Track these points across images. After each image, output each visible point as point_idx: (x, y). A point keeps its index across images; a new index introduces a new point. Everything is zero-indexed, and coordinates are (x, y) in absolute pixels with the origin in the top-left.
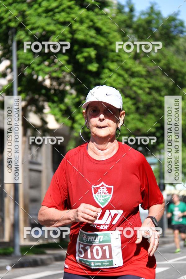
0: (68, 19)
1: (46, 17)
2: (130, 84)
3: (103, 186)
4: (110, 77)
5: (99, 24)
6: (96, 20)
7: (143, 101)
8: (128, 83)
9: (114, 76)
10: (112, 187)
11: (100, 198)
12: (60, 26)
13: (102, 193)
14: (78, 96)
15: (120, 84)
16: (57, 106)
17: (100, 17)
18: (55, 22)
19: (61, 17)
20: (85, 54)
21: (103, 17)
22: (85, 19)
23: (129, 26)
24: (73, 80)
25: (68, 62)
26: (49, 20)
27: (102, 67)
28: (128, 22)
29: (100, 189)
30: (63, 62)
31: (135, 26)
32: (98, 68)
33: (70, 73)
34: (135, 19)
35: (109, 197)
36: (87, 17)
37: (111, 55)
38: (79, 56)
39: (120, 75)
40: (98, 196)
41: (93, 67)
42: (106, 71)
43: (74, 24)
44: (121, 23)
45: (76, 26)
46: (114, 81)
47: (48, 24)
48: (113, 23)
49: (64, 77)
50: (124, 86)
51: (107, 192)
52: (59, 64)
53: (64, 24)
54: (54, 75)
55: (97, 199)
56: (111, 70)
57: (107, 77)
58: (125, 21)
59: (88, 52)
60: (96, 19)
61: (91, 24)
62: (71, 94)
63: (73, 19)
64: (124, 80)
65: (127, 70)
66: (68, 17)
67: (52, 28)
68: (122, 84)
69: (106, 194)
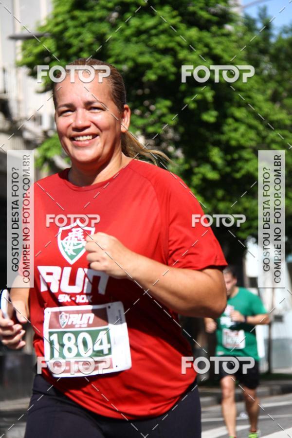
0: (171, 45)
1: (137, 43)
2: (268, 140)
4: (236, 130)
5: (218, 50)
6: (213, 45)
8: (264, 138)
9: (242, 129)
12: (158, 56)
14: (187, 161)
15: (251, 140)
17: (219, 39)
18: (150, 50)
19: (161, 41)
20: (197, 96)
21: (224, 39)
22: (196, 43)
23: (263, 52)
24: (177, 137)
25: (172, 110)
26: (141, 47)
27: (223, 116)
28: (262, 45)
30: (165, 110)
31: (272, 51)
32: (217, 117)
33: (174, 127)
34: (273, 40)
36: (200, 40)
37: (236, 96)
38: (188, 100)
39: (251, 127)
41: (210, 117)
42: (230, 121)
43: (180, 52)
44: (250, 47)
45: (182, 54)
46: (243, 135)
47: (141, 54)
48: (240, 47)
49: (166, 132)
50: (258, 143)
52: (158, 113)
53: (165, 51)
54: (151, 130)
56: (237, 120)
57: (230, 131)
58: (257, 44)
59: (202, 93)
60: (212, 42)
61: (206, 50)
62: (177, 158)
63: (179, 44)
64: (258, 134)
66: (171, 41)
67: (146, 59)
68: (255, 141)
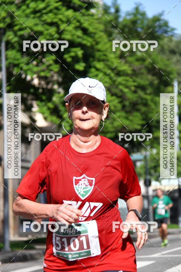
0: (55, 20)
1: (34, 18)
2: (117, 83)
3: (84, 178)
4: (96, 76)
5: (86, 25)
6: (82, 21)
7: (129, 99)
8: (114, 81)
9: (101, 75)
10: (94, 179)
11: (81, 190)
12: (47, 27)
13: (83, 184)
15: (106, 82)
16: (46, 105)
17: (86, 18)
18: (42, 23)
19: (49, 18)
20: (73, 54)
21: (90, 18)
23: (115, 27)
24: (60, 79)
25: (56, 62)
26: (36, 21)
27: (88, 67)
28: (114, 22)
29: (81, 181)
30: (51, 62)
31: (120, 26)
32: (85, 67)
33: (58, 73)
34: (121, 20)
35: (91, 189)
37: (97, 54)
38: (66, 56)
39: (105, 74)
40: (79, 187)
41: (80, 67)
42: (93, 70)
43: (61, 25)
44: (108, 23)
45: (63, 26)
47: (36, 25)
48: (100, 23)
49: (52, 76)
50: (111, 85)
51: (88, 184)
52: (47, 63)
53: (52, 24)
54: (42, 74)
55: (78, 190)
56: (97, 69)
58: (111, 21)
59: (75, 52)
60: (82, 19)
61: (78, 24)
62: (59, 93)
63: (61, 20)
64: (111, 78)
65: (113, 70)
66: (55, 18)
67: (39, 28)
68: (108, 83)
69: (87, 186)
